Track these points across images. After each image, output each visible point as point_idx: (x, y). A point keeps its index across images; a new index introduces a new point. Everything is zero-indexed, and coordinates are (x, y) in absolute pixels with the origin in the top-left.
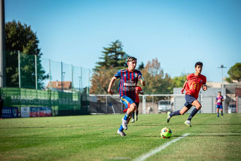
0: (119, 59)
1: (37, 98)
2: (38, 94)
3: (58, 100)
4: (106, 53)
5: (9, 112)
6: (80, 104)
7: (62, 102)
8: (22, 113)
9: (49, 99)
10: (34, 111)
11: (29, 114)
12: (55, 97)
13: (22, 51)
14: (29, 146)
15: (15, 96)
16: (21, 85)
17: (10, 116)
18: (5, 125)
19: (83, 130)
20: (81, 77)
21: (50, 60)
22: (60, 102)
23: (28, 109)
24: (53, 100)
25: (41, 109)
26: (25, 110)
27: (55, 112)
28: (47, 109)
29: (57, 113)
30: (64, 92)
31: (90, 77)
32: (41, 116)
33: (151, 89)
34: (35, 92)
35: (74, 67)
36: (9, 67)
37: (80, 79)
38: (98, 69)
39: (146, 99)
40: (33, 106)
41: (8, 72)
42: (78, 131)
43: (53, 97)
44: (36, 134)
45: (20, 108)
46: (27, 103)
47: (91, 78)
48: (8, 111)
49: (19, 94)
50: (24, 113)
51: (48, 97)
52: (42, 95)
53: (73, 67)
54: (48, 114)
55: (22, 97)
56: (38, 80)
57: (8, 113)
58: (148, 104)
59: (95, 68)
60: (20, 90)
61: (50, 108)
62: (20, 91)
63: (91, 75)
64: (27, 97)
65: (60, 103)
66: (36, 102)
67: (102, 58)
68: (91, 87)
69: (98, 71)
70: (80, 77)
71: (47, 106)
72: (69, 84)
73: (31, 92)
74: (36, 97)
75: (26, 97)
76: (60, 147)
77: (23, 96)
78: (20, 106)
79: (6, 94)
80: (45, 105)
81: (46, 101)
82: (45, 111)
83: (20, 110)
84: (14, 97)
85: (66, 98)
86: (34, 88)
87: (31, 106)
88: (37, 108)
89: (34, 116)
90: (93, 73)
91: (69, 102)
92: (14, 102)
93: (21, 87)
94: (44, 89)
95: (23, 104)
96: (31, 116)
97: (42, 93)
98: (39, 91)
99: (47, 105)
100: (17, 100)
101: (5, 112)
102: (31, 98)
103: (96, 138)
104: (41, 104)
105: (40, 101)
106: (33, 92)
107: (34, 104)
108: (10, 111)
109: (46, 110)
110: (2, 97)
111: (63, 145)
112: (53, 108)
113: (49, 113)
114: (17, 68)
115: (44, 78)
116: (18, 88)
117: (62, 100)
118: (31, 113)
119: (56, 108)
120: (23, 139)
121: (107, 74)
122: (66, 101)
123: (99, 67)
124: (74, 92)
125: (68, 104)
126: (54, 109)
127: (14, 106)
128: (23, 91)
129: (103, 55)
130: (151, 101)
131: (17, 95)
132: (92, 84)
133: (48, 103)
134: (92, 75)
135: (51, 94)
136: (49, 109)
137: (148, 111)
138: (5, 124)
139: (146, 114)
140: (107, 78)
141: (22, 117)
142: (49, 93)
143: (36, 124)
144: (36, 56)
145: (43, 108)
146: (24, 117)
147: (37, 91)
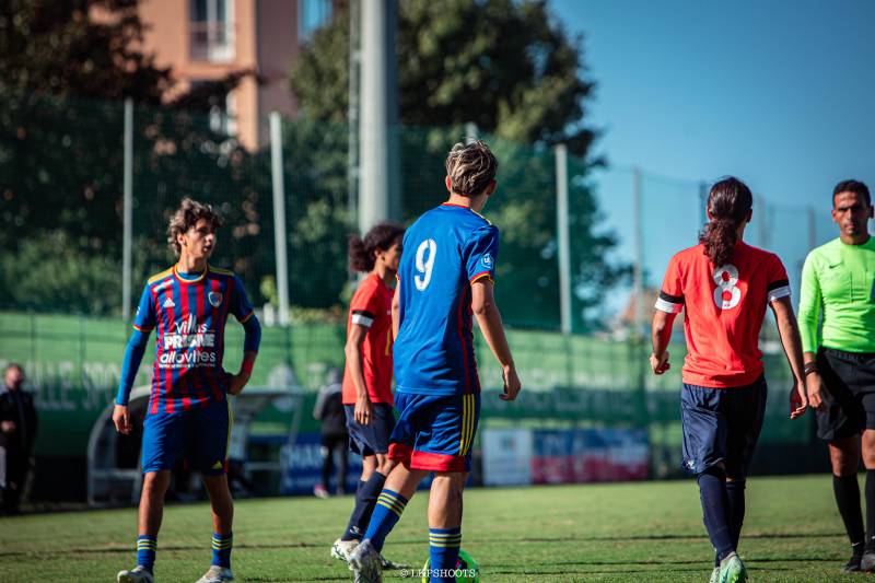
1: (570, 378)
2: (578, 361)
8: (492, 463)
9: (634, 385)
10: (554, 452)
11: (528, 464)
23: (523, 436)
24: (655, 392)
25: (594, 441)
26: (508, 444)
27: (667, 455)
28: (627, 440)
32: (595, 475)
34: (557, 347)
40: (551, 424)
46: (514, 407)
50: (503, 461)
51: (631, 372)
52: (596, 363)
54: (633, 470)
56: (573, 285)
61: (640, 434)
66: (564, 401)
71: (625, 426)
73: (539, 348)
74: (564, 374)
80: (611, 420)
81: (618, 395)
82: (613, 449)
83: (479, 445)
86: (553, 326)
88: (570, 436)
89: (557, 478)
94: (609, 332)
95: (495, 414)
96: (540, 481)
97: (599, 356)
98: (579, 343)
99: (628, 418)
102: (539, 380)
104: (592, 415)
105: (585, 396)
106: (548, 351)
107: (552, 413)
109: (618, 444)
112: (657, 434)
113: (637, 460)
115: (610, 278)
118: (540, 463)
126: (665, 437)
133: (629, 410)
136: (636, 441)
141: (494, 486)
142: (637, 351)
143: (570, 522)
144: (561, 154)
145: (601, 435)
146: (502, 483)
147: (567, 344)
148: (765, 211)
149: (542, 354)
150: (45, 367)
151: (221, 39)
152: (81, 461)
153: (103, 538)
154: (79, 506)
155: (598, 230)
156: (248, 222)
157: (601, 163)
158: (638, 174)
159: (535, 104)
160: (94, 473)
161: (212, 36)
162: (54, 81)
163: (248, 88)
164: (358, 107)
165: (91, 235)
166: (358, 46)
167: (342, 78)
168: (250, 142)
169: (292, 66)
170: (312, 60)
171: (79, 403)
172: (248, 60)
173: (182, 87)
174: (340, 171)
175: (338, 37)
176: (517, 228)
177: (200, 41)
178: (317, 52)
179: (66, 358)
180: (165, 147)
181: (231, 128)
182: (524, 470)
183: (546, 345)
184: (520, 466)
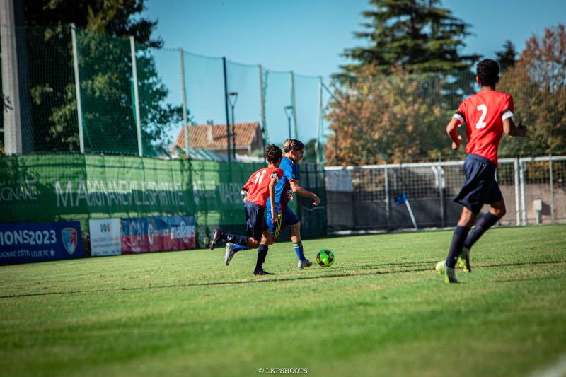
0: (425, 37)
2: (149, 173)
3: (217, 191)
4: (381, 17)
5: (50, 239)
7: (232, 197)
8: (96, 241)
9: (185, 188)
10: (136, 232)
11: (119, 242)
12: (208, 182)
13: (82, 24)
15: (66, 182)
16: (86, 145)
17: (52, 252)
18: (38, 286)
19: (311, 293)
20: (292, 108)
21: (182, 52)
22: (225, 198)
23: (115, 224)
24: (198, 191)
25: (161, 224)
26: (106, 228)
27: (208, 232)
28: (182, 223)
30: (236, 163)
31: (325, 104)
32: (163, 246)
33: (542, 136)
34: (135, 165)
35: (267, 73)
36: (43, 85)
37: (289, 111)
38: (352, 74)
39: (526, 173)
40: (132, 215)
41: (38, 101)
42: (295, 297)
43: (199, 182)
44: (149, 311)
45: (88, 225)
46: (109, 204)
47: (327, 108)
48: (44, 236)
49: (81, 176)
50: (103, 239)
51: (183, 180)
52: (161, 175)
53: (264, 72)
54: (186, 241)
55: (93, 186)
56: (145, 123)
57: (46, 242)
58: (535, 189)
59: (340, 71)
60: (84, 160)
61: (191, 218)
62: (84, 165)
64: (110, 185)
65: (224, 201)
66: (137, 201)
67: (366, 35)
68: (331, 138)
69: (353, 81)
70: (289, 108)
71: (180, 214)
72: (253, 134)
73: (123, 167)
75: (107, 186)
77: (96, 183)
78: (86, 216)
79: (38, 176)
80: (172, 210)
81: (175, 194)
82: (173, 229)
83: (88, 231)
84: (64, 188)
86: (132, 151)
87: (125, 215)
88: (145, 221)
89: (138, 250)
90: (332, 90)
92: (65, 204)
93: (87, 152)
94: (168, 154)
95: (97, 210)
96: (127, 252)
97: (162, 170)
98: (148, 162)
100: (75, 195)
101: (35, 240)
102: (124, 186)
103: (362, 320)
104: (159, 209)
105: (154, 195)
106: (130, 168)
107: (133, 208)
108: (54, 236)
109: (177, 226)
112: (201, 219)
113: (189, 236)
114: (69, 86)
115: (164, 118)
116: (78, 156)
118: (127, 239)
119: (213, 218)
121: (385, 93)
123: (356, 68)
126: (206, 221)
127: (67, 217)
128: (95, 166)
129: (368, 26)
130: (546, 180)
131: (73, 178)
132: (331, 128)
133: (182, 204)
134: (332, 96)
135: (190, 169)
136: (187, 223)
137: (536, 216)
138: (39, 283)
139: (528, 225)
140: (387, 106)
141: (96, 256)
142: (187, 166)
144: (132, 41)
145: (165, 220)
146: (102, 254)
147: (142, 163)
148: (264, 74)
149: (126, 170)
182: (117, 244)
183: (129, 165)
184: (114, 242)
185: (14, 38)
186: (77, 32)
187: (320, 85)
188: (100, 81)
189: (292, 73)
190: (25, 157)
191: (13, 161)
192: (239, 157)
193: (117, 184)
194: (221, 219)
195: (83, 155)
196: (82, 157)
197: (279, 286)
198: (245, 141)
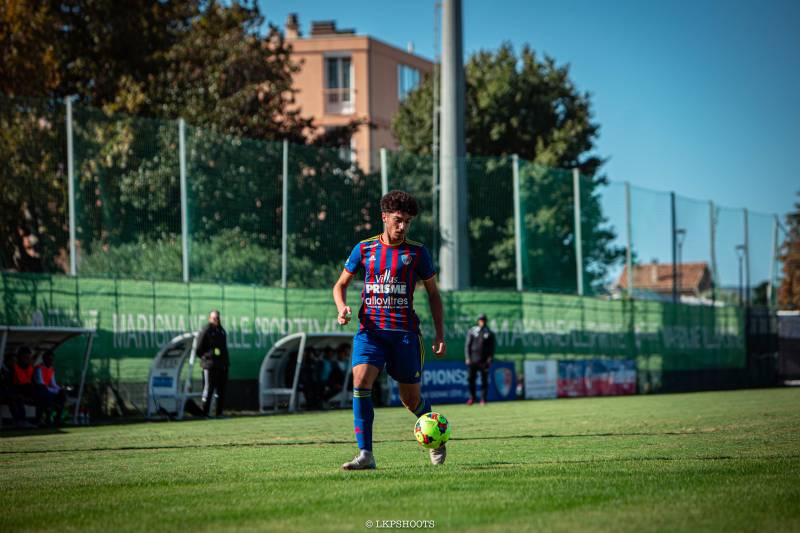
1: (583, 326)
2: (589, 313)
3: (660, 334)
6: (741, 346)
7: (677, 341)
8: (531, 383)
9: (626, 330)
10: (573, 376)
11: (555, 384)
12: (650, 323)
13: (528, 156)
14: (571, 505)
15: (502, 321)
16: (525, 281)
18: (471, 428)
20: (745, 247)
22: (668, 342)
23: (552, 365)
24: (641, 335)
25: (599, 368)
26: (541, 370)
27: (649, 377)
28: (622, 367)
29: (656, 380)
30: (681, 304)
31: (780, 243)
32: (600, 392)
34: (574, 304)
35: (718, 210)
36: (483, 218)
37: (741, 252)
40: (570, 357)
41: (476, 235)
43: (642, 324)
44: (588, 458)
45: (522, 367)
46: (545, 345)
47: (783, 247)
49: (517, 314)
50: (538, 382)
51: (624, 321)
52: (601, 315)
53: (715, 209)
54: (626, 387)
55: (530, 325)
56: (585, 263)
59: (796, 211)
60: (521, 298)
61: (631, 363)
62: (520, 303)
63: (782, 238)
64: (547, 325)
65: (668, 345)
66: (578, 341)
68: (784, 282)
70: (739, 247)
71: (621, 357)
72: (700, 274)
73: (562, 306)
74: (579, 323)
75: (543, 324)
76: (687, 509)
77: (533, 322)
78: (519, 356)
79: (473, 314)
80: (612, 353)
81: (615, 336)
82: (612, 373)
83: (522, 371)
84: (499, 327)
85: (689, 325)
86: (573, 290)
88: (583, 364)
89: (574, 393)
90: (788, 228)
91: (701, 341)
92: (500, 343)
93: (525, 290)
94: (609, 294)
95: (533, 350)
96: (563, 395)
97: (603, 310)
98: (588, 302)
99: (622, 352)
100: (511, 334)
102: (562, 327)
104: (598, 351)
105: (593, 337)
106: (569, 307)
107: (571, 349)
109: (616, 370)
110: (456, 326)
111: (696, 502)
112: (642, 363)
113: (629, 380)
114: (511, 220)
115: (610, 258)
116: (514, 293)
117: (675, 332)
118: (563, 383)
119: (655, 363)
120: (547, 479)
122: (690, 336)
124: (719, 304)
125: (698, 346)
126: (647, 365)
127: (501, 357)
128: (532, 304)
131: (509, 316)
132: (784, 270)
133: (623, 346)
134: (787, 235)
135: (633, 310)
136: (629, 368)
138: (472, 425)
141: (531, 399)
142: (629, 307)
143: (585, 422)
144: (576, 173)
145: (604, 363)
146: (537, 397)
147: (581, 302)
148: (714, 211)
149: (564, 309)
150: (231, 320)
151: (346, 97)
152: (255, 383)
153: (272, 434)
154: (252, 413)
155: (602, 227)
156: (365, 222)
157: (603, 181)
158: (628, 186)
159: (560, 139)
160: (264, 390)
161: (340, 98)
162: (232, 129)
163: (364, 131)
164: (439, 144)
165: (260, 231)
166: (439, 103)
167: (428, 124)
168: (365, 167)
169: (394, 117)
170: (408, 112)
171: (253, 345)
172: (363, 114)
173: (321, 131)
174: (427, 187)
175: (424, 96)
176: (547, 224)
177: (333, 100)
178: (411, 107)
179: (244, 314)
180: (308, 171)
181: (353, 157)
182: (552, 388)
183: (567, 303)
184: (549, 385)
185: (455, 172)
186: (521, 166)
187: (774, 225)
188: (545, 215)
189: (746, 212)
190: (459, 294)
191: (448, 297)
192: (685, 299)
193: (556, 324)
194: (663, 365)
195: (520, 292)
196: (518, 295)
197: (727, 437)
198: (691, 281)
